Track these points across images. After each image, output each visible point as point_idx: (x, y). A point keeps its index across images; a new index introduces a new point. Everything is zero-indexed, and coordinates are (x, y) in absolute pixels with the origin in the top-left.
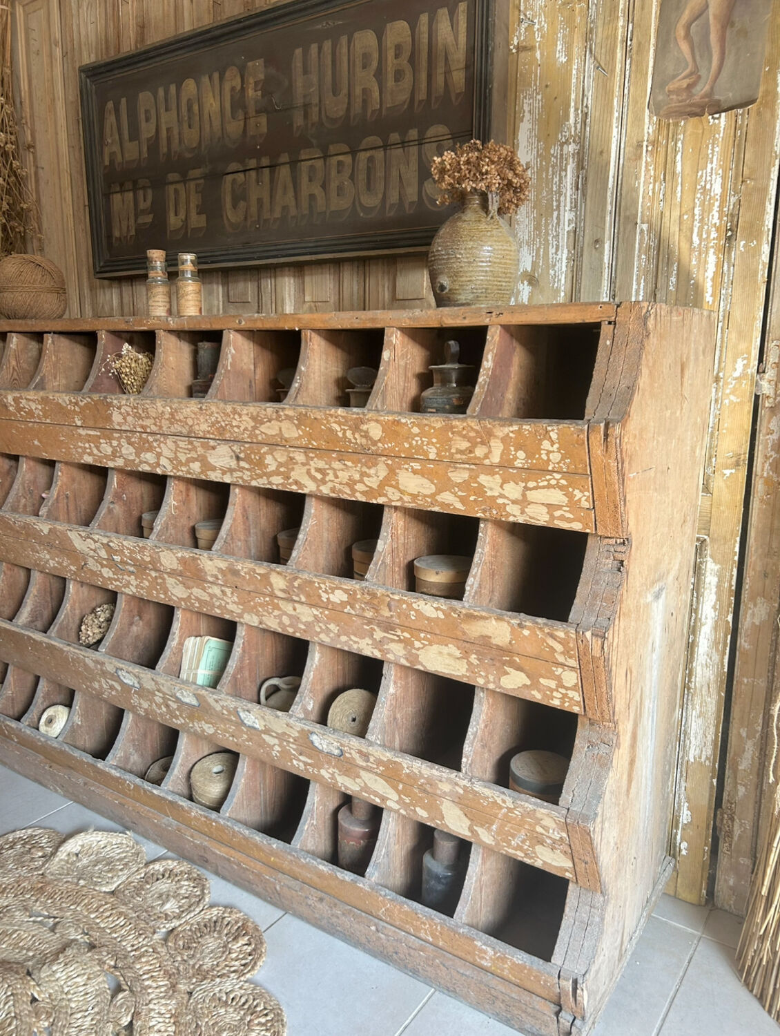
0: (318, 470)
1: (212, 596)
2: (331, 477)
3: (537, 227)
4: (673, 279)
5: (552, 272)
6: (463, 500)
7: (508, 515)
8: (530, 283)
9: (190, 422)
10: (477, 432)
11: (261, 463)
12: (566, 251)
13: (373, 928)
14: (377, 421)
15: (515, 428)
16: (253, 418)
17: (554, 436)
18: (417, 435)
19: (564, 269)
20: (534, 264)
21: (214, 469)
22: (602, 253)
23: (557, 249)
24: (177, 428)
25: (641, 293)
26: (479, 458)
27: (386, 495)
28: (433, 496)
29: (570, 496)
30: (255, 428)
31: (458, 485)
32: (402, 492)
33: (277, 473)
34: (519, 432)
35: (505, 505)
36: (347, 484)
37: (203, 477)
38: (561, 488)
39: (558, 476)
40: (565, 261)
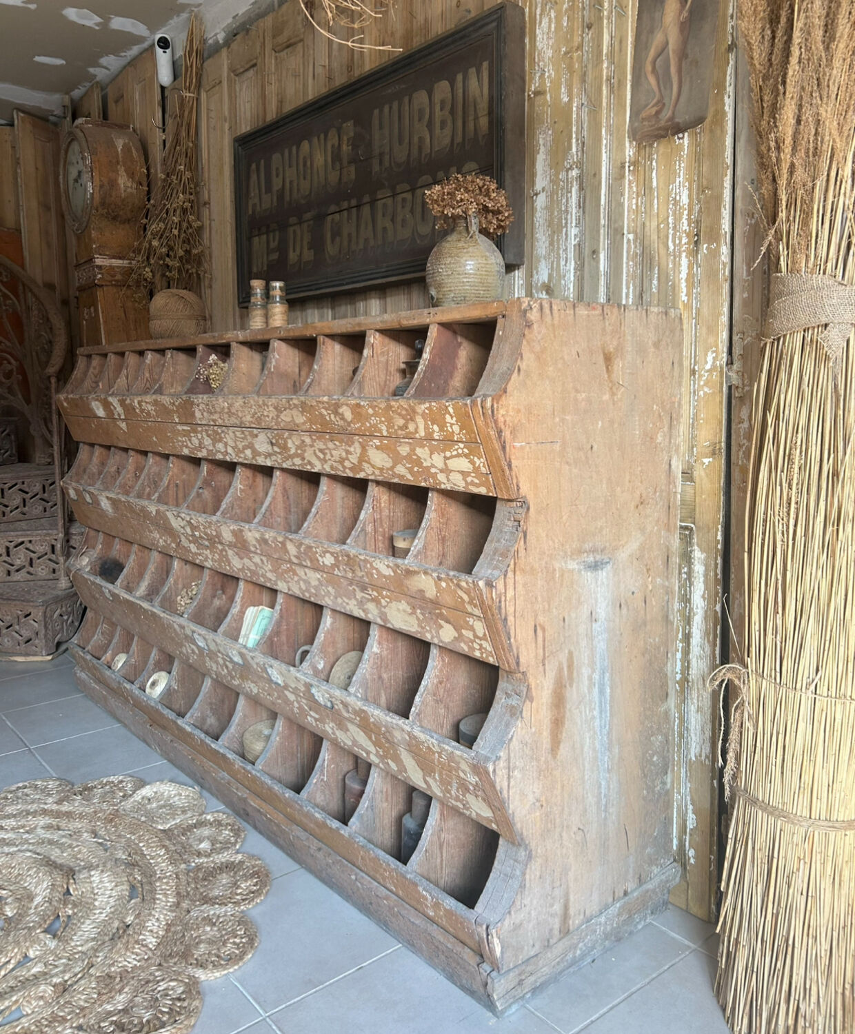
0: (321, 451)
1: (256, 564)
2: (328, 457)
3: (551, 244)
4: (655, 282)
5: (563, 282)
6: (410, 470)
7: (440, 483)
8: (547, 293)
9: (240, 414)
10: (406, 410)
11: (285, 448)
12: (573, 263)
13: (353, 877)
14: (347, 405)
15: (427, 405)
16: (276, 408)
17: (451, 410)
18: (372, 415)
19: (572, 279)
20: (550, 276)
21: (259, 454)
22: (598, 262)
23: (566, 262)
24: (233, 420)
25: (631, 296)
26: (411, 433)
27: (364, 470)
28: (392, 468)
29: (472, 462)
30: (278, 416)
31: (405, 458)
32: (373, 466)
33: (296, 455)
34: (430, 408)
35: (436, 473)
36: (339, 462)
37: (254, 462)
38: (466, 456)
39: (462, 445)
40: (572, 271)
